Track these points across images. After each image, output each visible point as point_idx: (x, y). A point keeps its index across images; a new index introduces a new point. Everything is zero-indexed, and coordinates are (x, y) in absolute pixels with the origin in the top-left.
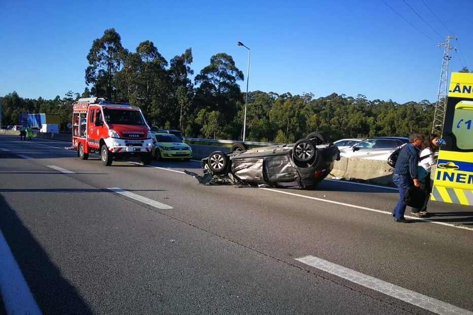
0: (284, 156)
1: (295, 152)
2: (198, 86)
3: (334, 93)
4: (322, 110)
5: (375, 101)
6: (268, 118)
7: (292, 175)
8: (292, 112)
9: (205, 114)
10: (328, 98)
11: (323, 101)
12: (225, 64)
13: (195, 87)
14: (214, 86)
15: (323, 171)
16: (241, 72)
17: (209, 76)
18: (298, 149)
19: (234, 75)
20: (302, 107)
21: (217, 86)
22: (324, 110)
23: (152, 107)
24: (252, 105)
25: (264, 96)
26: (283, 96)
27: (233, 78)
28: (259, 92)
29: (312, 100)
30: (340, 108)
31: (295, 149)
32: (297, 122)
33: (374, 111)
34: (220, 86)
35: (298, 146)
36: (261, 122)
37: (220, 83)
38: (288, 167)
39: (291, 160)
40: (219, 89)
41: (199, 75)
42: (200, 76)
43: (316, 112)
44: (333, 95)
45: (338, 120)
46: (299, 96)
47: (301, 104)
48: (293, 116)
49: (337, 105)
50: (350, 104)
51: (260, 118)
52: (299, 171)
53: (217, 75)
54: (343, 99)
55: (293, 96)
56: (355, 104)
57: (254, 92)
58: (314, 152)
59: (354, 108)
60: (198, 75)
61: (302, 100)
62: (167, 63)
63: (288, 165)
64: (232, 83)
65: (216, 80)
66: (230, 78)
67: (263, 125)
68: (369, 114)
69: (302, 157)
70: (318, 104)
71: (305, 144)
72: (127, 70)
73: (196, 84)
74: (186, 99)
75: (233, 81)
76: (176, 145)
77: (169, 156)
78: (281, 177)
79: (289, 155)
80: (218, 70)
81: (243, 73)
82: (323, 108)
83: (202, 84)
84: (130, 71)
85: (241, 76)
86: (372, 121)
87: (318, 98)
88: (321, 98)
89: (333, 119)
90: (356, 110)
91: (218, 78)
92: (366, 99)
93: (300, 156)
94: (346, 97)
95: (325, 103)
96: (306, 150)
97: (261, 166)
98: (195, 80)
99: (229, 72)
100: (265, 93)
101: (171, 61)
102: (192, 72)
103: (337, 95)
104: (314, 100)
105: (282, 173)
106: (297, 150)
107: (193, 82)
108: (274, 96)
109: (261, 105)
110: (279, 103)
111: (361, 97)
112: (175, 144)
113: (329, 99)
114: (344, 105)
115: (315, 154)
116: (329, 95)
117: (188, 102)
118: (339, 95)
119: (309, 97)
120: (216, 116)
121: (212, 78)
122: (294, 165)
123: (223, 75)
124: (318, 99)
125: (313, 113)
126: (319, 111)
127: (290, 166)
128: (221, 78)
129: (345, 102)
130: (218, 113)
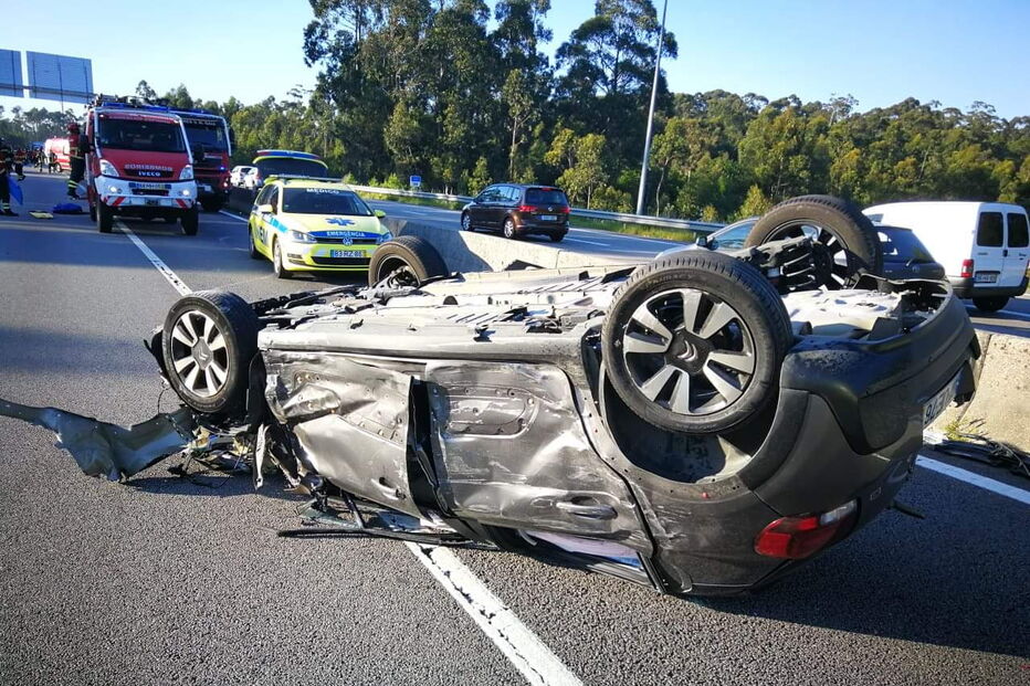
0: (544, 371)
1: (617, 351)
2: (563, 72)
3: (912, 100)
4: (874, 140)
5: (1018, 120)
6: (734, 156)
7: (596, 507)
8: (794, 141)
9: (570, 141)
10: (895, 110)
11: (880, 119)
12: (633, 16)
13: (557, 74)
14: (602, 73)
15: (830, 517)
16: (671, 35)
17: (591, 46)
18: (637, 329)
19: (652, 44)
20: (823, 129)
21: (609, 73)
22: (880, 139)
23: (446, 122)
24: (694, 124)
25: (732, 102)
26: (779, 105)
27: (651, 51)
28: (721, 94)
29: (850, 114)
30: (924, 135)
31: (617, 334)
32: (805, 168)
33: (1013, 145)
34: (616, 73)
35: (642, 314)
36: (717, 166)
37: (617, 65)
38: (566, 453)
39: (588, 407)
40: (614, 81)
41: (567, 44)
42: (571, 47)
43: (858, 143)
44: (907, 102)
45: (914, 164)
46: (819, 103)
47: (820, 124)
48: (796, 151)
49: (916, 128)
50: (951, 126)
51: (714, 156)
52: (639, 491)
53: (611, 43)
54: (932, 113)
55: (804, 103)
56: (964, 127)
57: (708, 93)
58: (761, 375)
59: (962, 137)
60: (565, 44)
61: (827, 114)
62: (488, 10)
63: (569, 439)
64: (648, 64)
65: (608, 56)
66: (643, 51)
67: (719, 175)
68: (1000, 152)
69: (666, 393)
70: (865, 126)
71: (691, 298)
72: (393, 28)
73: (558, 66)
74: (527, 102)
75: (649, 59)
76: (336, 227)
77: (303, 264)
78: (525, 507)
79: (577, 371)
80: (612, 30)
81: (676, 39)
82: (880, 134)
83: (573, 67)
84: (400, 32)
85: (671, 46)
86: (1008, 170)
87: (869, 110)
88: (876, 109)
89: (900, 163)
90: (966, 142)
91: (613, 52)
92: (994, 114)
93: (651, 388)
94: (940, 109)
95: (885, 124)
96: (704, 348)
97: (398, 420)
98: (557, 57)
99: (641, 37)
100: (735, 96)
101: (498, 6)
102: (548, 36)
103: (917, 103)
104: (857, 116)
105: (536, 481)
106: (630, 344)
107: (553, 62)
108: (756, 103)
109: (720, 125)
110: (765, 120)
111: (982, 109)
112: (332, 222)
113: (896, 113)
114: (933, 126)
115: (771, 385)
116: (897, 103)
117: (531, 112)
118: (922, 104)
119: (844, 106)
120: (595, 146)
121: (599, 52)
122: (607, 445)
123: (624, 42)
124: (868, 114)
125: (852, 146)
126: (869, 142)
127: (584, 445)
128: (621, 53)
129: (937, 122)
130: (601, 139)
